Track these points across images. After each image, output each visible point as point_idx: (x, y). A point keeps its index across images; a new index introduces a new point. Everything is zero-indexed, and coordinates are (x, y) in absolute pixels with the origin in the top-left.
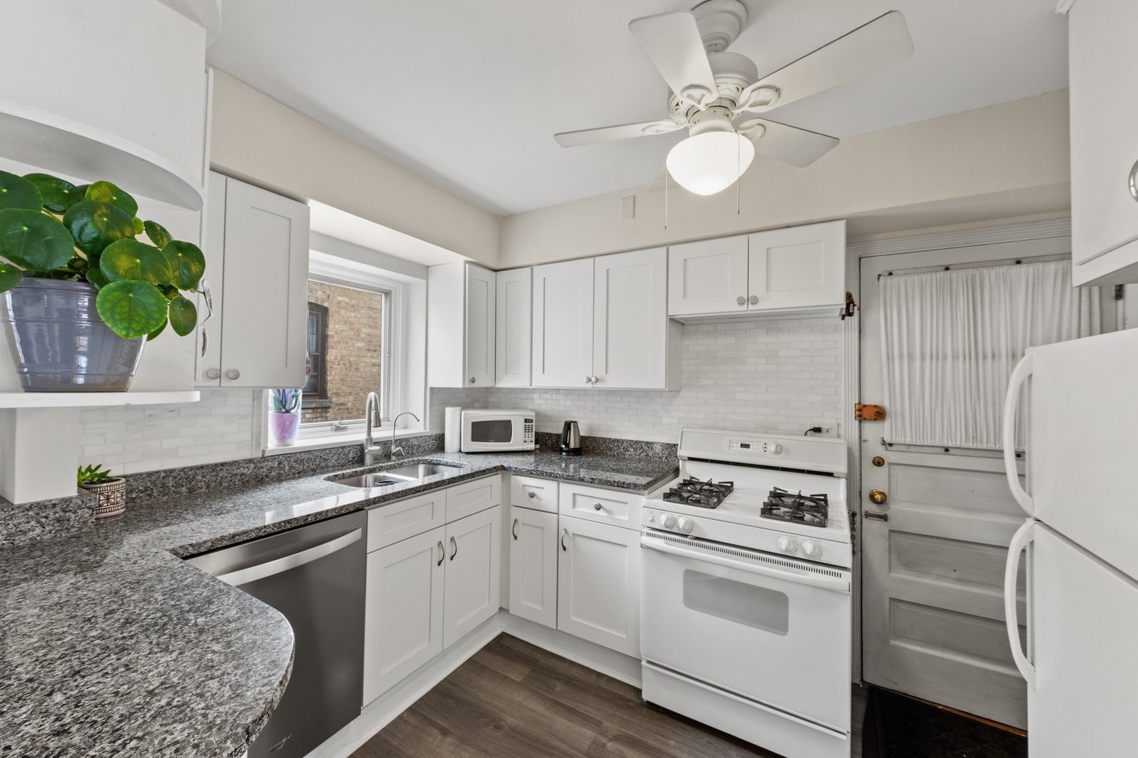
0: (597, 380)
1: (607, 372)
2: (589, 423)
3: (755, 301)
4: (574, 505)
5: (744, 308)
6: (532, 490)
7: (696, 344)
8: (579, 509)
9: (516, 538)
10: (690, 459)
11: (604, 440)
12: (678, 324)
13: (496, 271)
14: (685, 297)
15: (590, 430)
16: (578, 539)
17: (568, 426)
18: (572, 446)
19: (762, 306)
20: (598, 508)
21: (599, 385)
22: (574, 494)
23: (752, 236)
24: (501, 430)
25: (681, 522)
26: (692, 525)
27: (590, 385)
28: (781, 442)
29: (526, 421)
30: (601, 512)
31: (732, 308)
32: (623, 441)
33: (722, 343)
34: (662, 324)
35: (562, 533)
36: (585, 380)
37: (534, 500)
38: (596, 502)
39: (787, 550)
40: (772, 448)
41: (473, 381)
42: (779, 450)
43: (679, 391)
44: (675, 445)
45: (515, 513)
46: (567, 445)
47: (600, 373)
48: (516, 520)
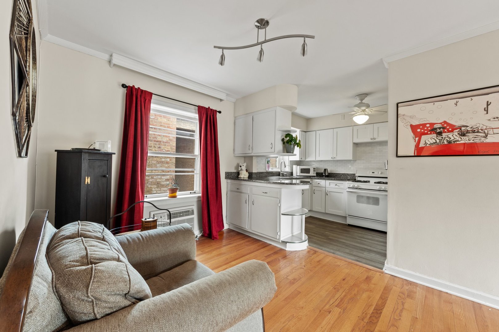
0: (334, 158)
1: (337, 156)
2: (331, 169)
3: (375, 139)
4: (330, 185)
5: (372, 140)
6: (318, 183)
7: (360, 149)
8: (331, 186)
9: (314, 193)
10: (359, 176)
11: (335, 174)
12: (356, 145)
13: (305, 132)
14: (357, 138)
15: (331, 171)
16: (330, 192)
17: (325, 170)
18: (326, 175)
19: (377, 140)
20: (336, 185)
21: (335, 159)
22: (330, 183)
23: (374, 124)
24: (307, 171)
25: (356, 186)
26: (359, 186)
27: (332, 159)
28: (382, 171)
29: (314, 169)
30: (336, 186)
31: (369, 140)
32: (340, 174)
33: (368, 149)
34: (352, 145)
35: (327, 191)
36: (331, 158)
37: (319, 185)
38: (335, 184)
39: (379, 189)
40: (380, 173)
41: (301, 159)
42: (382, 173)
43: (356, 161)
44: (355, 174)
45: (314, 188)
46: (325, 174)
47: (335, 156)
48: (314, 190)
